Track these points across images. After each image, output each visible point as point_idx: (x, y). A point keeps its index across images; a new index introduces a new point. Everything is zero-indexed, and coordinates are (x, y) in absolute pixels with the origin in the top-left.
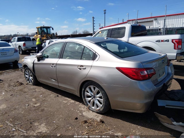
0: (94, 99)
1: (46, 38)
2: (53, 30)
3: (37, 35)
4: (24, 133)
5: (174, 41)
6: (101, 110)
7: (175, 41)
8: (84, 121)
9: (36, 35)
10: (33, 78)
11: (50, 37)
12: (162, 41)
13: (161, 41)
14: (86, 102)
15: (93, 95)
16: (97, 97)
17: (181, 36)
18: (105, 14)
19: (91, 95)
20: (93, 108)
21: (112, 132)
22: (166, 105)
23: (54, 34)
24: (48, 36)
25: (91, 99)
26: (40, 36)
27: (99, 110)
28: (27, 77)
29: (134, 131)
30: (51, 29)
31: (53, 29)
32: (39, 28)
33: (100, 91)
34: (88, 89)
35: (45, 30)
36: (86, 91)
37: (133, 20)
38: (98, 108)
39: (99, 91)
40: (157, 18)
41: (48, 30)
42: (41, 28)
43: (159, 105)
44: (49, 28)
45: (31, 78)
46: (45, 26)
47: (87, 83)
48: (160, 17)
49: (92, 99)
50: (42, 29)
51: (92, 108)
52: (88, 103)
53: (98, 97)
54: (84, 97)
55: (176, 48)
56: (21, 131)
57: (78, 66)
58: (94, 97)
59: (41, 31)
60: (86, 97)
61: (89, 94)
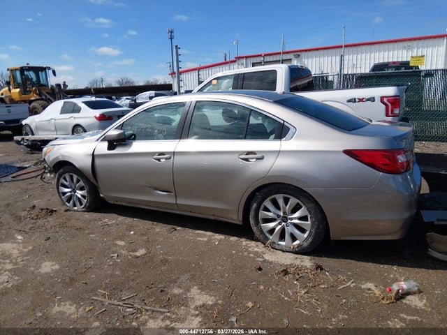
0: (283, 223)
1: (38, 97)
2: (55, 75)
3: (10, 90)
4: (164, 312)
5: (385, 100)
6: (305, 244)
7: (388, 101)
8: (282, 271)
9: (7, 88)
10: (88, 192)
11: (48, 93)
12: (361, 100)
13: (357, 100)
14: (262, 232)
15: (282, 214)
16: (291, 219)
17: (399, 90)
18: (171, 38)
19: (276, 217)
20: (283, 243)
21: (354, 284)
22: (438, 220)
23: (58, 85)
24: (44, 92)
25: (277, 226)
26: (18, 90)
27: (299, 246)
28: (64, 194)
29: (392, 276)
30: (50, 73)
31: (54, 72)
32: (16, 70)
33: (302, 205)
34: (268, 203)
35: (32, 75)
36: (262, 207)
37: (249, 57)
38: (297, 242)
39: (298, 204)
40: (299, 53)
41: (42, 75)
42: (22, 70)
43: (425, 221)
44: (43, 69)
45: (79, 193)
46: (31, 65)
47: (265, 190)
48: (306, 51)
49: (280, 224)
50: (26, 73)
51: (279, 245)
52: (268, 235)
53: (295, 218)
54: (257, 223)
55: (390, 114)
56: (153, 311)
57: (241, 153)
58: (285, 219)
59: (22, 78)
60: (260, 221)
61: (271, 215)
